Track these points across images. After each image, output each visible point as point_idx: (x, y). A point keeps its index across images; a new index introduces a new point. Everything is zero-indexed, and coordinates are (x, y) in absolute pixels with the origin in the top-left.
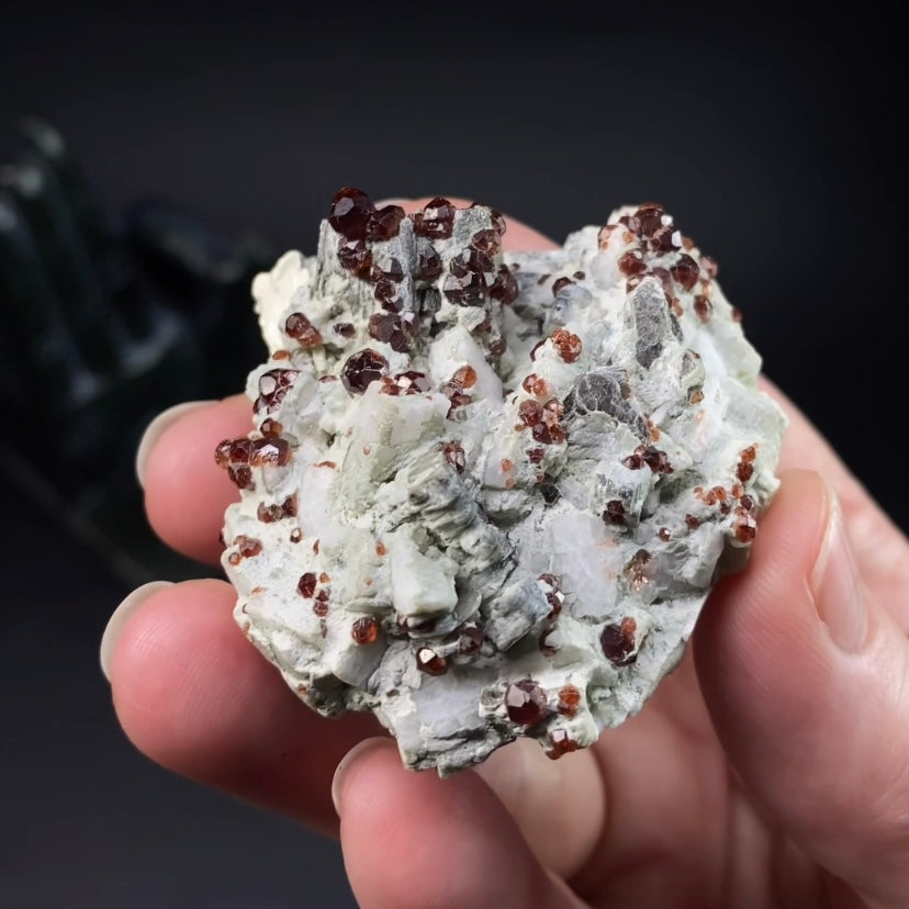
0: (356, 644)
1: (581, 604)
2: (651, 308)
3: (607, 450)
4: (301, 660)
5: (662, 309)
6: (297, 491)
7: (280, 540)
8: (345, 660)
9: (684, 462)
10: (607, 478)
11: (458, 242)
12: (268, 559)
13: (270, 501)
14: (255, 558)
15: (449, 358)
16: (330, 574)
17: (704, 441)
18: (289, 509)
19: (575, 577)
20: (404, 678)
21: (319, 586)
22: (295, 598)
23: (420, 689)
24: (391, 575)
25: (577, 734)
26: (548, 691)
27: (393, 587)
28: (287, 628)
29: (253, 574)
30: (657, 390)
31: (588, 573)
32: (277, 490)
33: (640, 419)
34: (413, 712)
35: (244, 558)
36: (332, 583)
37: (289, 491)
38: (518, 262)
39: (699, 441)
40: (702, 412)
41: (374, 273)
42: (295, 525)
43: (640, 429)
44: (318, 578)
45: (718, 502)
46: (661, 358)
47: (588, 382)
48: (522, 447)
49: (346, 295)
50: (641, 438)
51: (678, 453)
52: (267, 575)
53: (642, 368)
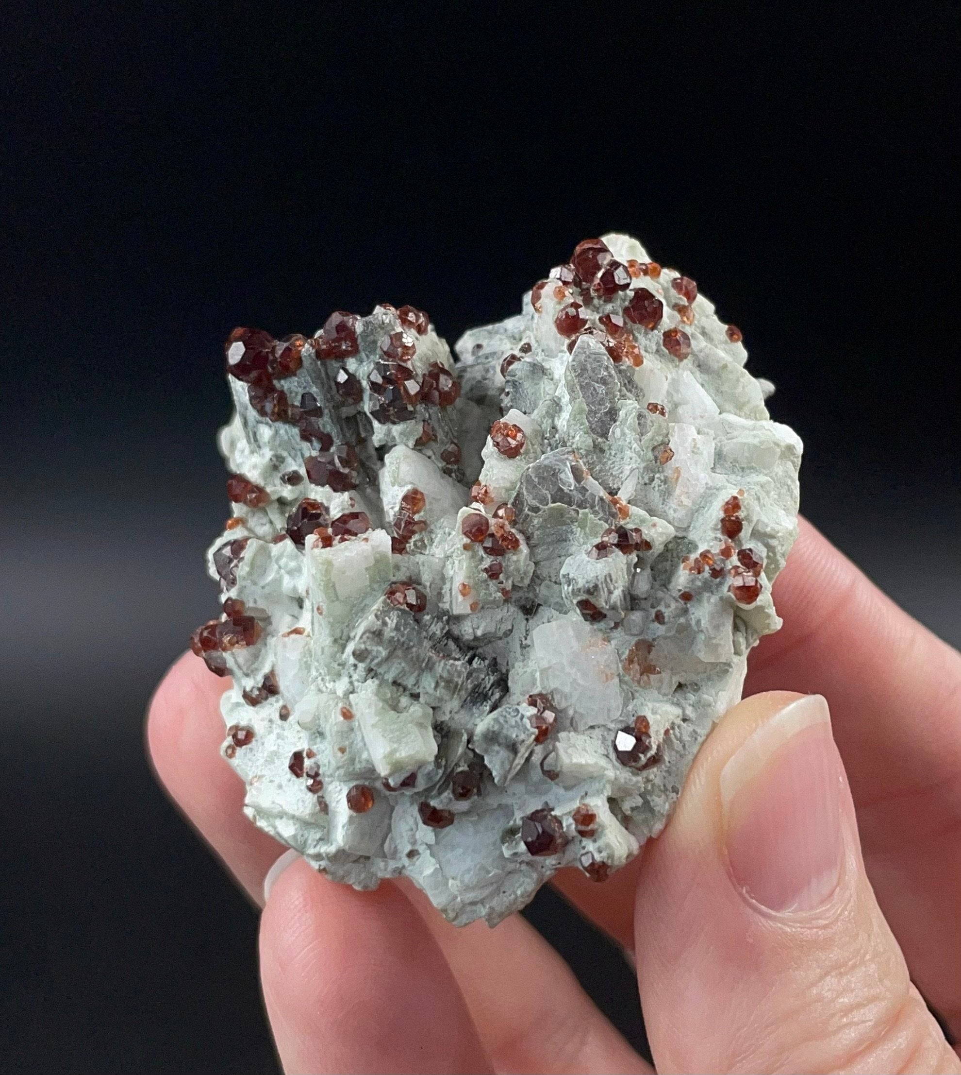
0: (355, 814)
1: (582, 715)
2: (593, 370)
3: (576, 543)
4: (309, 842)
5: (607, 368)
6: (273, 667)
7: (271, 721)
8: (350, 832)
9: (661, 534)
10: (571, 576)
11: (368, 357)
12: (263, 744)
13: (249, 684)
14: (249, 746)
15: (393, 485)
16: (314, 749)
17: (687, 502)
18: (270, 688)
19: (567, 689)
20: (417, 837)
21: (307, 763)
22: (290, 780)
23: (437, 843)
24: (363, 738)
25: (604, 854)
26: (561, 817)
27: (368, 750)
28: (286, 814)
29: (250, 764)
30: (622, 458)
31: (581, 682)
32: (252, 671)
33: (601, 499)
34: (436, 869)
35: (238, 748)
36: (319, 757)
37: (266, 670)
38: (479, 342)
39: (680, 504)
40: (677, 470)
41: (292, 414)
42: (281, 703)
43: (604, 511)
44: (305, 755)
45: (707, 568)
46: (618, 423)
47: (533, 476)
48: (476, 567)
49: (277, 442)
50: (606, 522)
51: (654, 525)
52: (262, 761)
53: (600, 440)
